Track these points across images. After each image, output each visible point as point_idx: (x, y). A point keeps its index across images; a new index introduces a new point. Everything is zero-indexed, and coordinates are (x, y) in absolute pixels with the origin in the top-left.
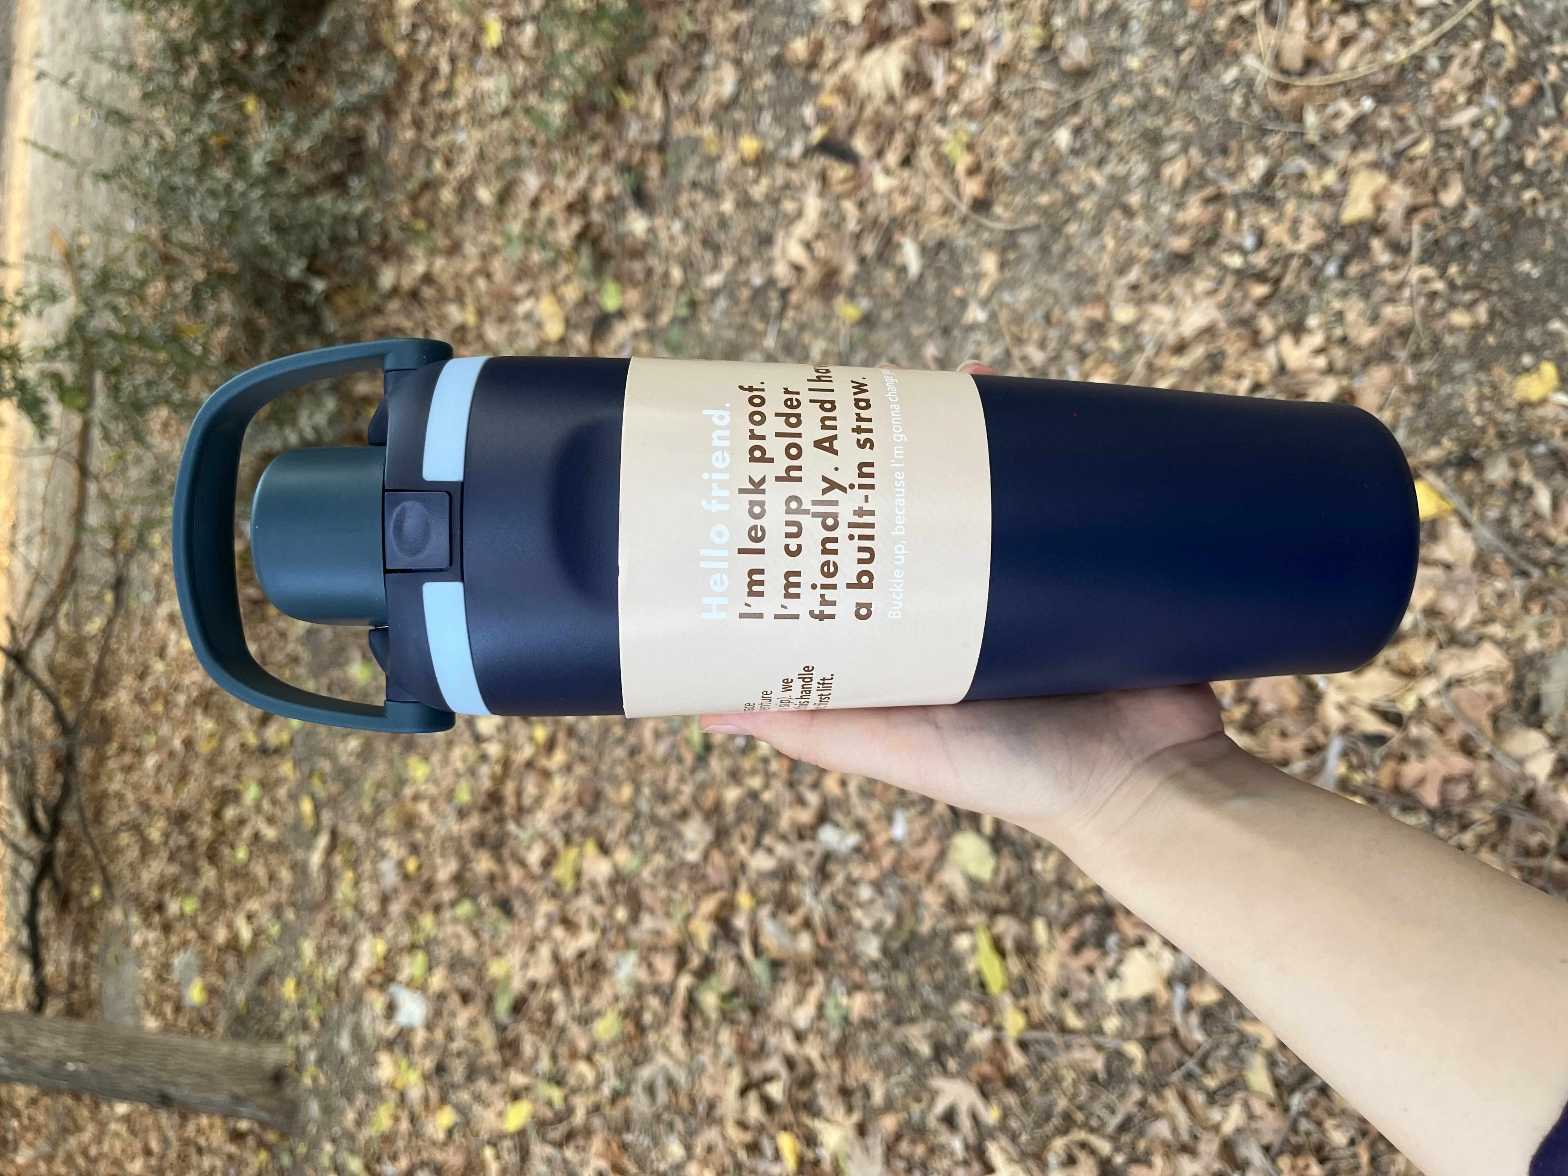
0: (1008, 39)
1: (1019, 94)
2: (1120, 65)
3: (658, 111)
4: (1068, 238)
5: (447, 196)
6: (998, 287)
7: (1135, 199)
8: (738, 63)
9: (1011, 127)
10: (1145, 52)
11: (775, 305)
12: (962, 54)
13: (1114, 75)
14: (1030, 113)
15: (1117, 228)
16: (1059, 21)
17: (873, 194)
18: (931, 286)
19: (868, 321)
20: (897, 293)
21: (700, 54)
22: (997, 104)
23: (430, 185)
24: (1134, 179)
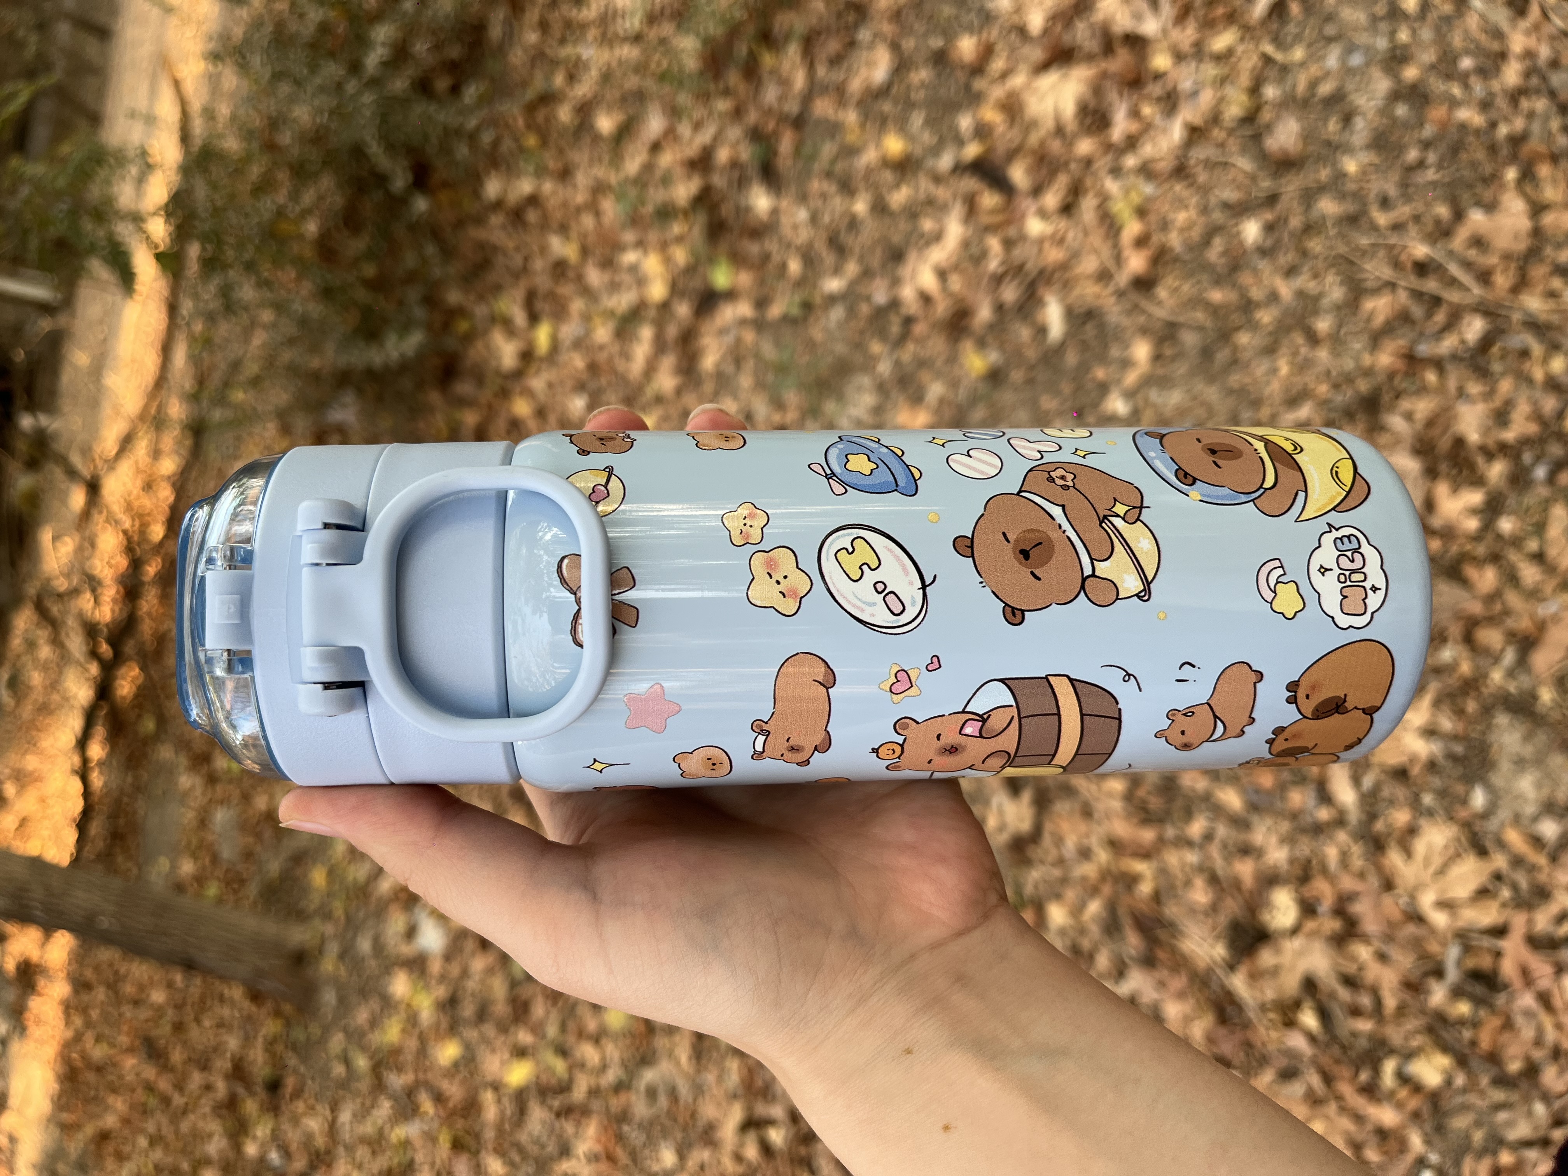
0: (1207, 97)
1: (1210, 165)
2: (1334, 164)
3: (799, 80)
4: (1235, 349)
5: (565, 114)
6: (1148, 381)
7: (1323, 325)
8: (895, 47)
9: (1194, 200)
10: (1367, 157)
11: (895, 329)
12: (1149, 98)
13: (1324, 174)
14: (1217, 192)
15: (1295, 354)
16: (1271, 92)
17: (1023, 237)
18: (1071, 358)
19: (995, 377)
20: (1031, 354)
21: (856, 26)
22: (1180, 171)
23: (548, 99)
24: (1326, 302)
